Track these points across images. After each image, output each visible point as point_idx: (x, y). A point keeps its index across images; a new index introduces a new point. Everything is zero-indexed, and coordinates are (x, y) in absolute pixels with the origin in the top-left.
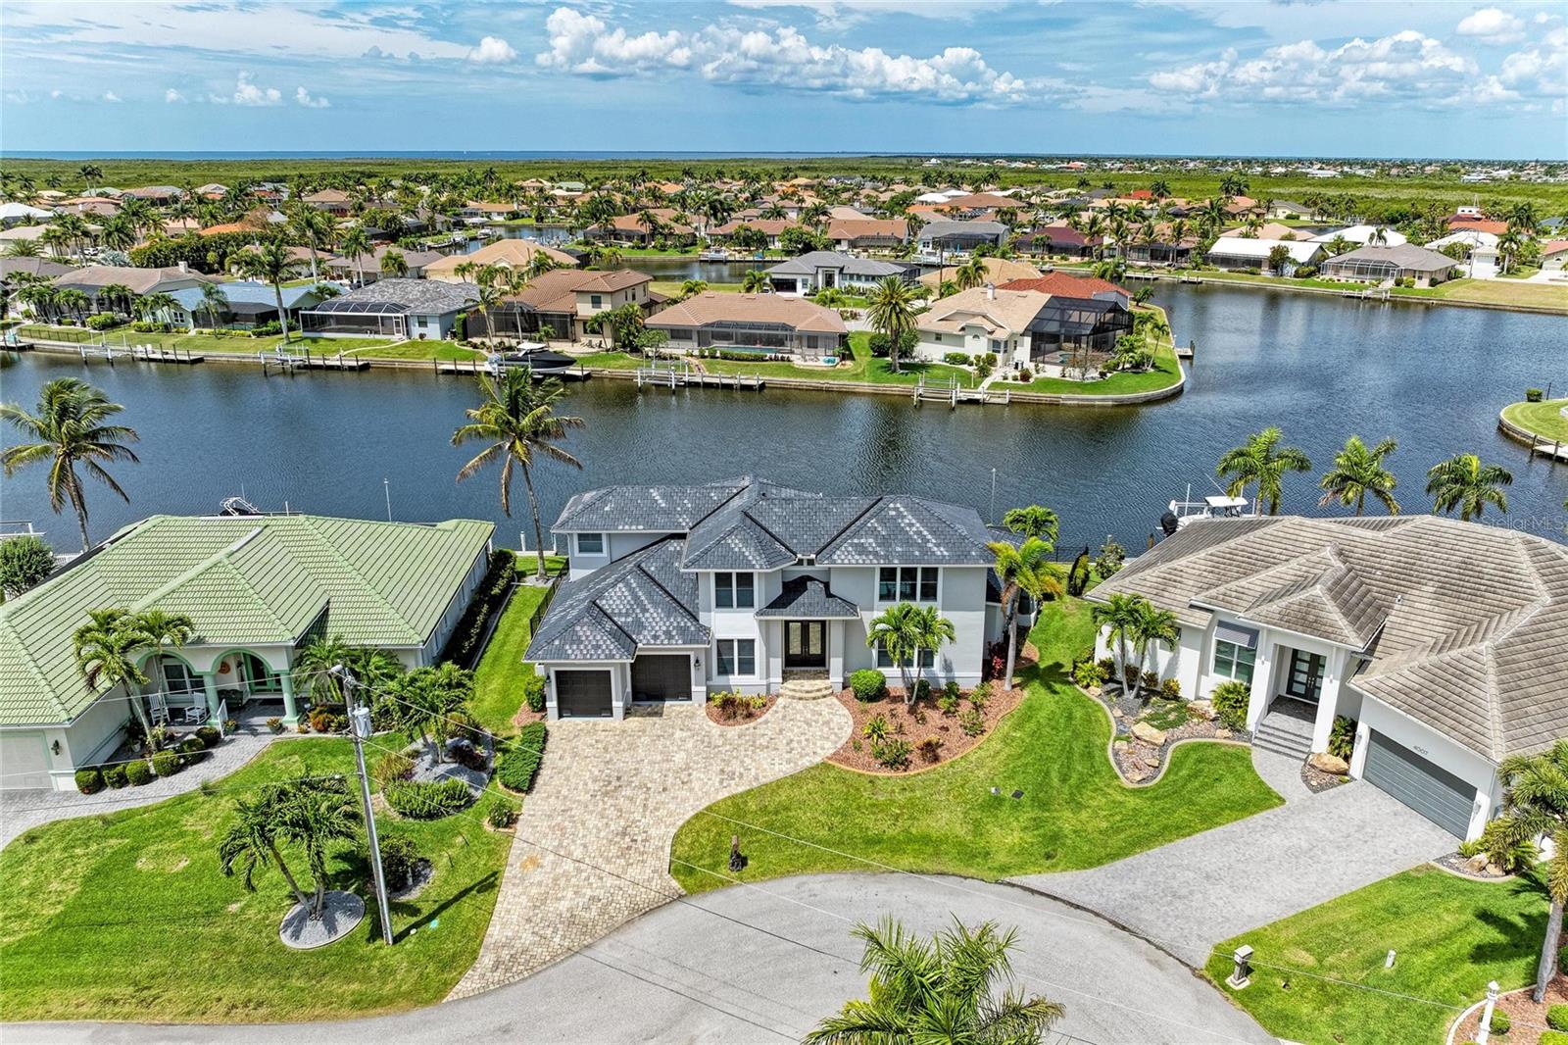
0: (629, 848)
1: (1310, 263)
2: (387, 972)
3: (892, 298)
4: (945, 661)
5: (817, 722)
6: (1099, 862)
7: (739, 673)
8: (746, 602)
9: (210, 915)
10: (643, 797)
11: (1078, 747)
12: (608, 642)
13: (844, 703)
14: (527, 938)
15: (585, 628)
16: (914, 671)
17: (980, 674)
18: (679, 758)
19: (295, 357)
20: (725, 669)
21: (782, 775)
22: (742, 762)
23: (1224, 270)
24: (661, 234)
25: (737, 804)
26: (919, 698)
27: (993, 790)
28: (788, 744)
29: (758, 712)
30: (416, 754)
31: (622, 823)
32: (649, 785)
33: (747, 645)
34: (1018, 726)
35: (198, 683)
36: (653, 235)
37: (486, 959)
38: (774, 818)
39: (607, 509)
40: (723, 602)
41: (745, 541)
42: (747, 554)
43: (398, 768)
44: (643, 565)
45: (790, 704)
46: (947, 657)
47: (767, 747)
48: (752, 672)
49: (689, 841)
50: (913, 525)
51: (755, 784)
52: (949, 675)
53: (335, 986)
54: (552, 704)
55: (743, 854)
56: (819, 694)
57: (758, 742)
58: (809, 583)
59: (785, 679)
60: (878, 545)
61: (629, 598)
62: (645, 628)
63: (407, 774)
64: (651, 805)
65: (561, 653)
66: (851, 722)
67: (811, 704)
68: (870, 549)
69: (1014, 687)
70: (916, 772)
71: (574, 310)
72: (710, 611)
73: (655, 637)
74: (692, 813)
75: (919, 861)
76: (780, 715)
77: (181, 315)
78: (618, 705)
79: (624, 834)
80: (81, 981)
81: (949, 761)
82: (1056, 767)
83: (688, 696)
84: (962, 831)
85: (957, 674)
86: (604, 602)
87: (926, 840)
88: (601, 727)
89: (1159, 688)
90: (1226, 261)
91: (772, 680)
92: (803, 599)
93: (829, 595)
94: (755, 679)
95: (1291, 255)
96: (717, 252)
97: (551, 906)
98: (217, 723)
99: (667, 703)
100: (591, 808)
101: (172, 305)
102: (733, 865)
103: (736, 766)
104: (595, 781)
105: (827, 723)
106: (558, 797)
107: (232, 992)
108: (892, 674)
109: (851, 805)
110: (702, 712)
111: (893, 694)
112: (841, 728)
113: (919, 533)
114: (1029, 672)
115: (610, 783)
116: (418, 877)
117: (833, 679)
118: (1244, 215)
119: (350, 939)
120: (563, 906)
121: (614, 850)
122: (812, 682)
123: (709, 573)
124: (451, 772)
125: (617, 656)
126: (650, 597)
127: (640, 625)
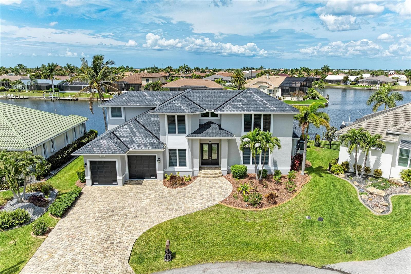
0: (108, 247)
1: (354, 81)
3: (238, 76)
4: (274, 161)
5: (215, 187)
6: (379, 255)
7: (179, 166)
8: (182, 131)
10: (123, 220)
11: (343, 197)
12: (115, 147)
13: (228, 179)
15: (105, 141)
16: (260, 166)
17: (290, 168)
20: (172, 164)
21: (197, 210)
22: (178, 204)
23: (330, 84)
24: (171, 76)
26: (263, 177)
27: (307, 217)
28: (201, 196)
29: (187, 183)
30: (11, 198)
31: (108, 233)
32: (128, 215)
33: (182, 152)
34: (311, 189)
36: (169, 77)
38: (192, 231)
39: (124, 98)
40: (171, 131)
41: (182, 103)
42: (182, 107)
44: (137, 119)
45: (203, 180)
46: (275, 159)
47: (191, 197)
48: (185, 165)
49: (143, 244)
50: (259, 98)
51: (183, 214)
52: (276, 168)
54: (88, 178)
55: (173, 251)
56: (216, 175)
57: (186, 195)
58: (211, 124)
59: (200, 170)
60: (243, 105)
61: (129, 131)
62: (134, 142)
64: (126, 224)
66: (232, 187)
67: (212, 180)
68: (240, 107)
69: (305, 174)
70: (266, 208)
71: (141, 83)
72: (165, 135)
73: (139, 146)
74: (148, 229)
75: (274, 255)
76: (198, 184)
77: (24, 87)
78: (120, 178)
79: (108, 239)
81: (282, 203)
82: (336, 206)
83: (155, 176)
84: (295, 238)
85: (279, 168)
86: (117, 132)
88: (111, 189)
89: (372, 174)
90: (330, 81)
91: (195, 169)
92: (208, 130)
93: (221, 129)
94: (187, 169)
95: (349, 79)
99: (145, 180)
100: (93, 225)
101: (21, 84)
102: (166, 257)
103: (174, 206)
104: (100, 212)
105: (220, 187)
106: (77, 220)
108: (250, 167)
109: (234, 225)
110: (161, 183)
111: (250, 176)
112: (227, 189)
113: (262, 101)
114: (310, 169)
115: (107, 213)
117: (222, 169)
121: (99, 248)
122: (213, 171)
123: (164, 115)
124: (24, 207)
125: (118, 153)
126: (138, 130)
127: (132, 141)
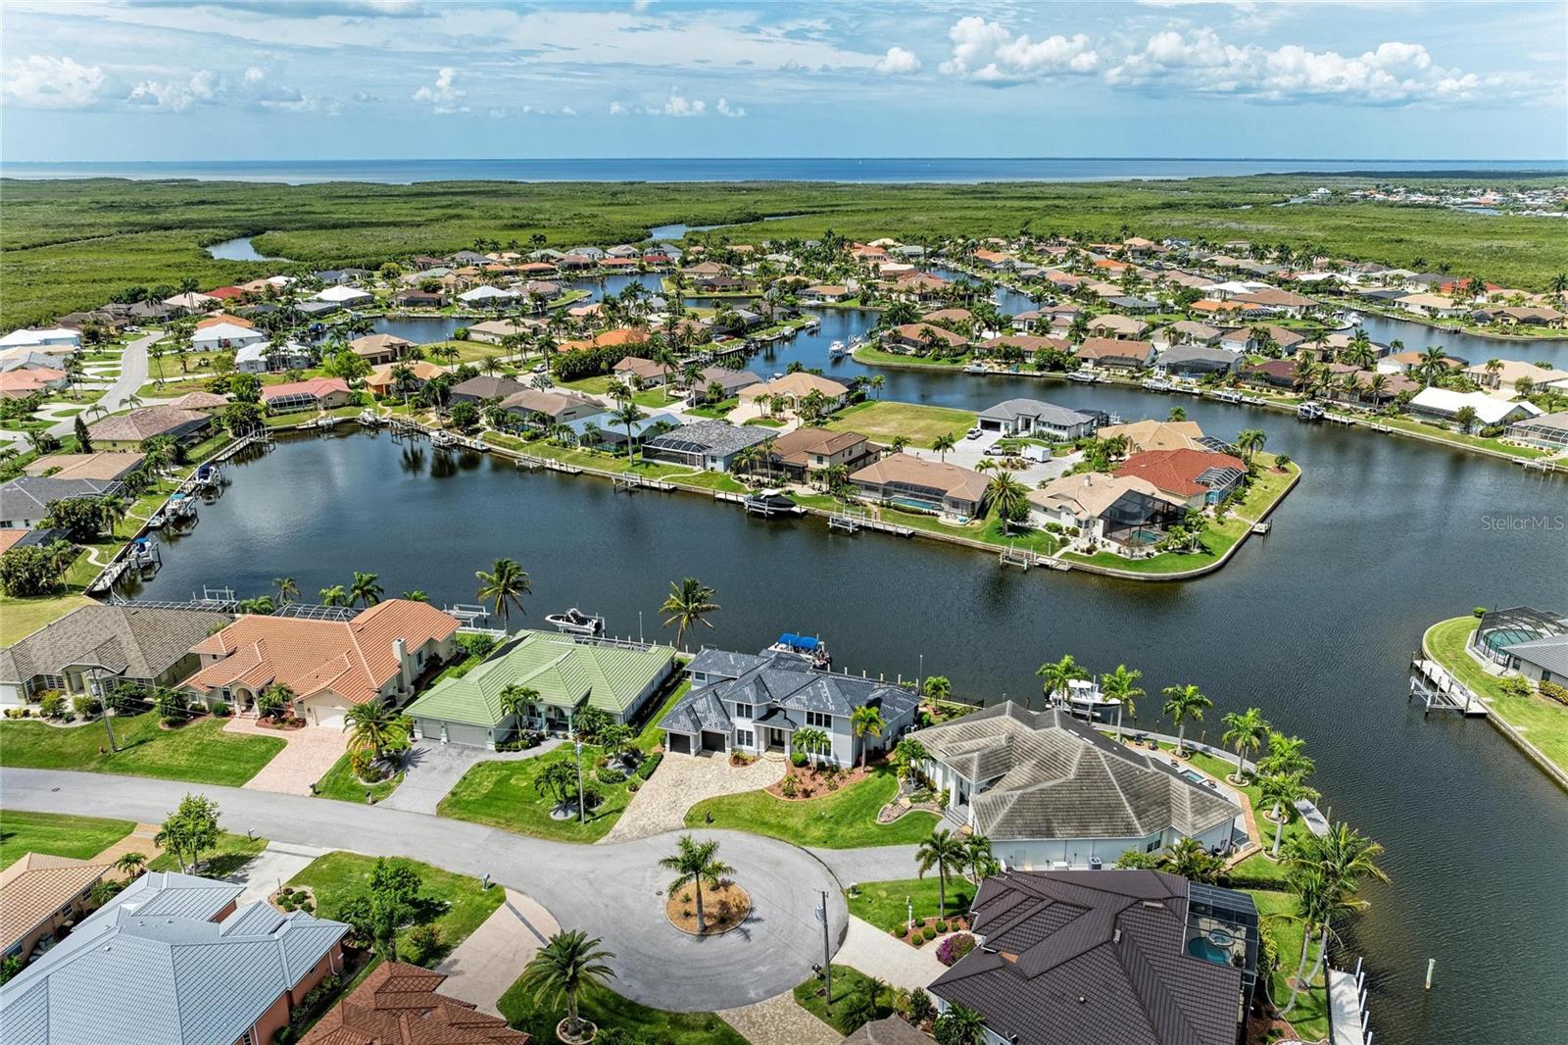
0: (673, 807)
2: (580, 832)
3: (1003, 487)
4: (835, 754)
5: (771, 771)
6: (841, 848)
7: (746, 745)
8: (749, 716)
9: (531, 802)
10: (687, 789)
11: (872, 802)
12: (690, 724)
13: (785, 765)
14: (626, 830)
15: (684, 717)
16: (821, 757)
17: (851, 763)
18: (708, 777)
19: (635, 478)
20: (740, 742)
21: (744, 791)
22: (731, 783)
23: (1418, 420)
24: (938, 345)
25: (721, 799)
26: (819, 769)
27: (823, 813)
28: (754, 779)
29: (750, 763)
30: (611, 757)
31: (675, 798)
32: (692, 785)
33: (750, 734)
34: (855, 788)
35: (540, 715)
36: (931, 346)
37: (611, 834)
38: (731, 807)
40: (740, 715)
42: (753, 697)
43: (602, 762)
44: (716, 690)
45: (764, 762)
46: (837, 753)
47: (745, 779)
48: (752, 745)
49: (696, 809)
52: (836, 761)
53: (562, 832)
54: (668, 745)
55: (713, 818)
56: (776, 759)
57: (742, 776)
58: (777, 712)
59: (765, 751)
60: (808, 701)
61: (706, 705)
62: (707, 720)
63: (605, 765)
64: (689, 793)
65: (671, 726)
66: (784, 774)
67: (771, 763)
68: (804, 702)
69: (865, 771)
70: (797, 800)
71: (807, 464)
72: (734, 718)
73: (712, 725)
74: (702, 799)
76: (758, 766)
77: (574, 437)
78: (692, 750)
79: (674, 802)
80: (491, 815)
81: (813, 798)
82: (856, 809)
83: (723, 752)
84: (800, 826)
85: (840, 761)
86: (695, 706)
87: (784, 827)
88: (685, 757)
90: (1422, 412)
91: (760, 750)
92: (774, 718)
93: (785, 718)
94: (753, 749)
95: (1478, 415)
96: (979, 365)
97: (638, 822)
98: (544, 731)
99: (714, 753)
100: (667, 790)
101: (569, 432)
102: (707, 820)
103: (728, 784)
104: (673, 780)
105: (774, 773)
106: (656, 783)
107: (533, 828)
108: (811, 756)
109: (763, 808)
110: (726, 759)
111: (809, 765)
112: (778, 776)
115: (678, 782)
116: (598, 803)
117: (785, 753)
118: (1558, 323)
119: (571, 819)
120: (642, 823)
121: (668, 807)
122: (778, 753)
123: (735, 703)
124: (620, 767)
125: (694, 729)
126: (714, 704)
127: (706, 718)
